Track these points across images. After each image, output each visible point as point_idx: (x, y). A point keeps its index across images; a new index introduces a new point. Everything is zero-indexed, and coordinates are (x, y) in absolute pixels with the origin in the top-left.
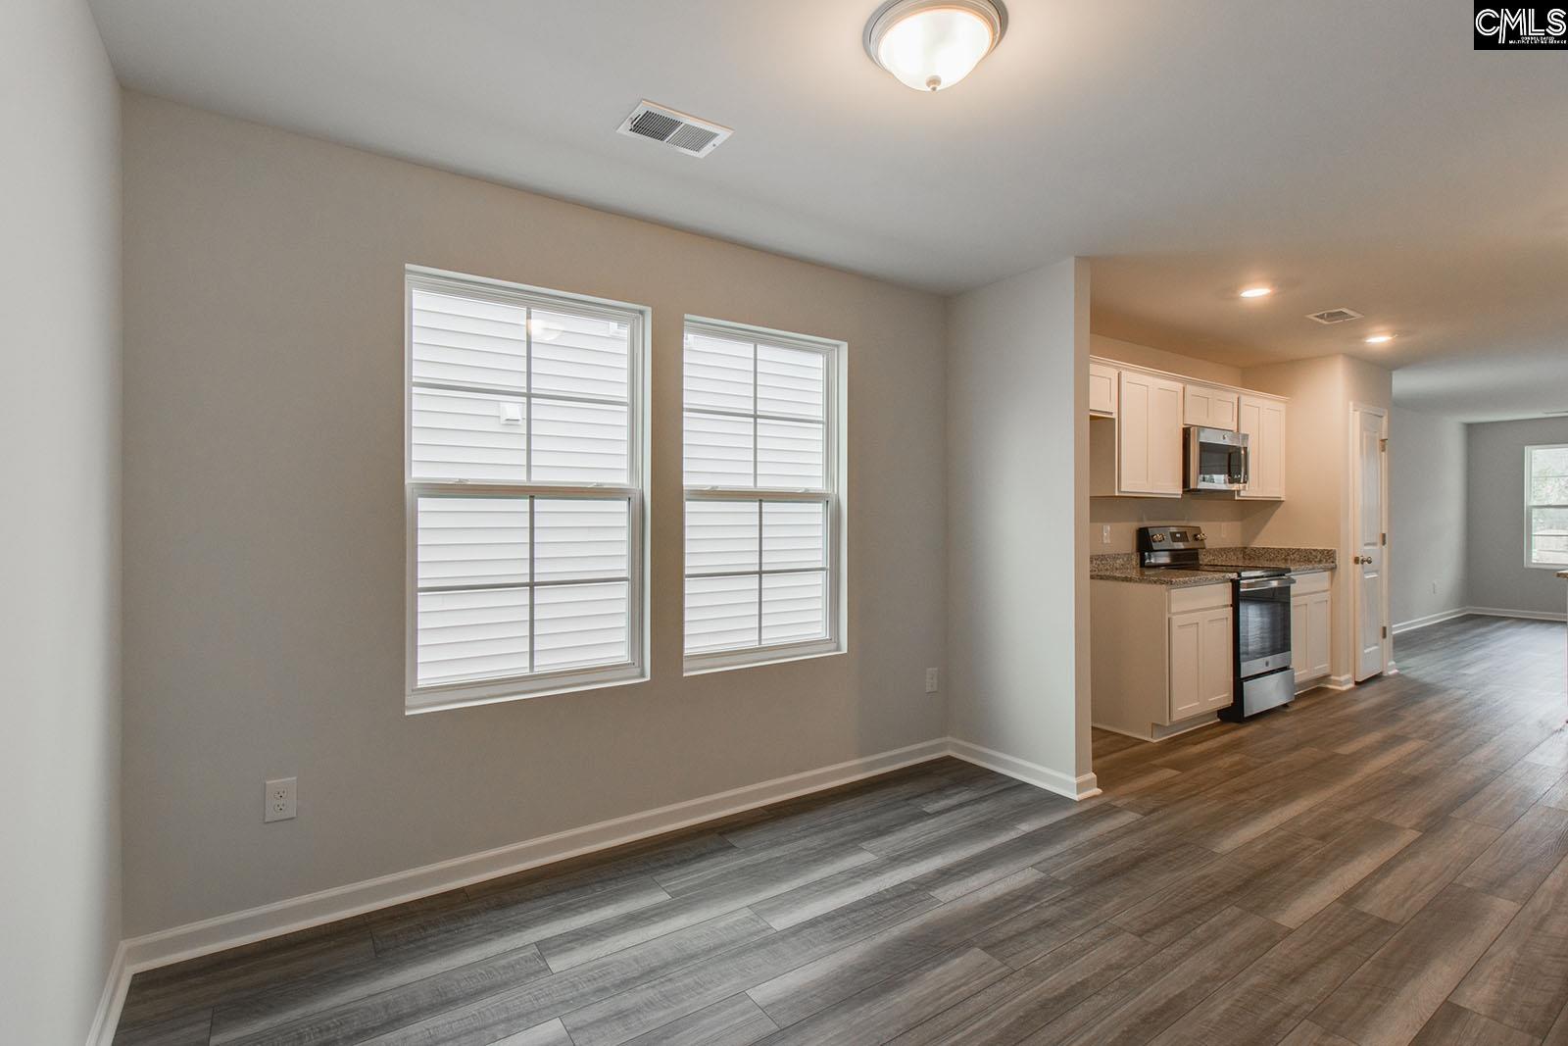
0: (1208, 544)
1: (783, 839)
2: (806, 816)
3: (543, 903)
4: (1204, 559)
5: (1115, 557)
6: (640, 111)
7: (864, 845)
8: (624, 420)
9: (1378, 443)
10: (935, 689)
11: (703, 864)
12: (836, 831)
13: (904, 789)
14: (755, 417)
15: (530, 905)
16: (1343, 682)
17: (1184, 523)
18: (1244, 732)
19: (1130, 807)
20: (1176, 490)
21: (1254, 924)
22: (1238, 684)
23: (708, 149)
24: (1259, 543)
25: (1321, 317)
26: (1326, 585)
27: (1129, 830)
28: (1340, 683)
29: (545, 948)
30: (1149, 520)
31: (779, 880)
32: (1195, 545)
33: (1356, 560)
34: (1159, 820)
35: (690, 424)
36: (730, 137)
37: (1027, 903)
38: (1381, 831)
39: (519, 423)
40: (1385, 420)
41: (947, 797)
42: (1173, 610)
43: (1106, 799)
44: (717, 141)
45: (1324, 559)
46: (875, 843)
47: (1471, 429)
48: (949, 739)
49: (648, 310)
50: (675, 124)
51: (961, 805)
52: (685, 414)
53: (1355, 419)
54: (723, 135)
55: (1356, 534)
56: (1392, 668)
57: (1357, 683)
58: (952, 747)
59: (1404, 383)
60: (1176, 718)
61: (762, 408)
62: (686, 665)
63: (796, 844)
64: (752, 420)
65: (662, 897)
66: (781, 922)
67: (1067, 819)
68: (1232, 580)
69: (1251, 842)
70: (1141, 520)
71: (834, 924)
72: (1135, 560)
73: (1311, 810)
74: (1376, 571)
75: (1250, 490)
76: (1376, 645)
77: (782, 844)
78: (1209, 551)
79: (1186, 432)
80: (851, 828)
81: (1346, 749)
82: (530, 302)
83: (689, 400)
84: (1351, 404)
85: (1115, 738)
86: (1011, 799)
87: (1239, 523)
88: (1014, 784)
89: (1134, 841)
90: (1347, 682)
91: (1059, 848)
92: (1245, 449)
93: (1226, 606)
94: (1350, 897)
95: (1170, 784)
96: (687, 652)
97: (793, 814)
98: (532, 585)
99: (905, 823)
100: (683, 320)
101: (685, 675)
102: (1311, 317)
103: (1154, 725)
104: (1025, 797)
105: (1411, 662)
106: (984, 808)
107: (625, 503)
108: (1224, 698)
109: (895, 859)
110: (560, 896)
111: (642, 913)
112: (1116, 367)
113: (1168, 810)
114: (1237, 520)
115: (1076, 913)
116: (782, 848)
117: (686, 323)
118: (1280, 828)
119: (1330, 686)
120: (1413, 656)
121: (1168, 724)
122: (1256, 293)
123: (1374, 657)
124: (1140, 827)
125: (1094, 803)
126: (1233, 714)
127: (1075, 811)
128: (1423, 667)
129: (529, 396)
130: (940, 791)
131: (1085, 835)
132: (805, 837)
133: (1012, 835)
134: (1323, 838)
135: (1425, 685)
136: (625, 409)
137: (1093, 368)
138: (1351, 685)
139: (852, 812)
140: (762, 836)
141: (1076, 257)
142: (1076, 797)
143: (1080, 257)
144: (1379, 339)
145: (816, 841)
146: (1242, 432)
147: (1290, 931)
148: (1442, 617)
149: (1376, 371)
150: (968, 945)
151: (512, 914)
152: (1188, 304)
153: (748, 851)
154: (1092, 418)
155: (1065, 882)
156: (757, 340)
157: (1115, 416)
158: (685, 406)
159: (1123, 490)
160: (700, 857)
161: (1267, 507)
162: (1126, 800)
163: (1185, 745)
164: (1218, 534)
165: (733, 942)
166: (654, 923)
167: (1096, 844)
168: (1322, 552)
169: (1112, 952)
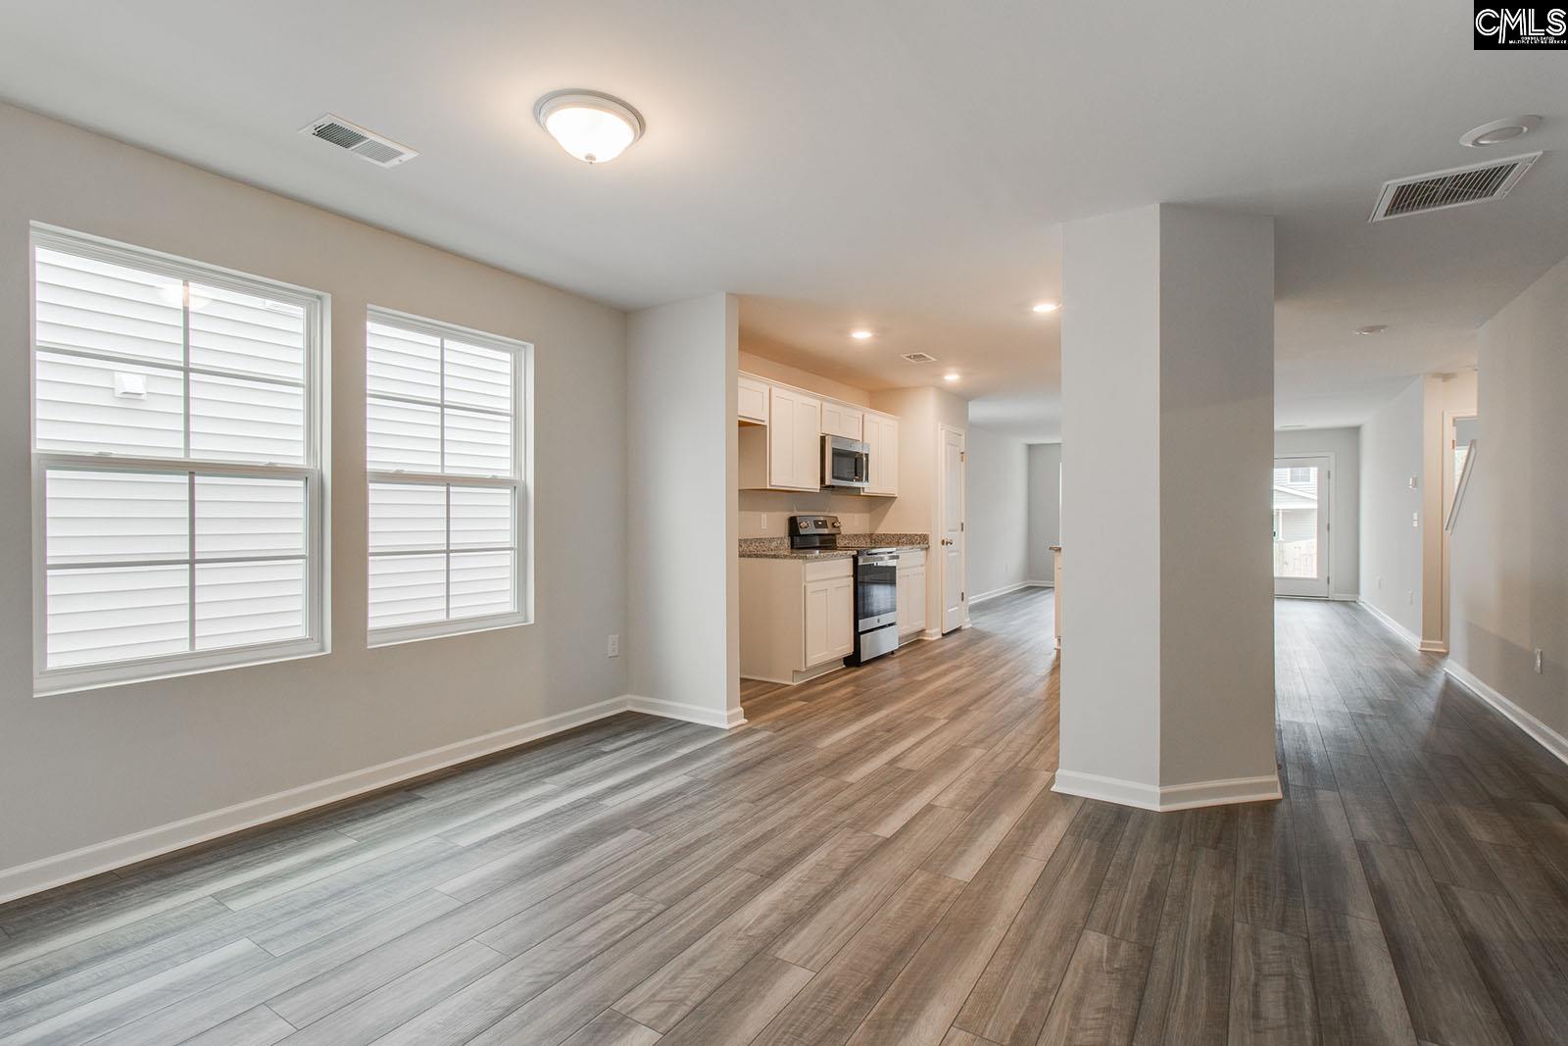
0: (844, 531)
1: (470, 786)
2: (494, 767)
3: (214, 866)
4: (840, 543)
5: (771, 540)
6: (326, 121)
7: (546, 780)
8: (300, 404)
9: (959, 457)
10: (616, 653)
11: (392, 813)
12: (521, 775)
13: (585, 738)
14: (442, 406)
15: (201, 870)
16: (933, 635)
17: (826, 514)
18: (860, 672)
19: (765, 729)
20: (816, 486)
21: (831, 784)
22: (857, 635)
23: (395, 162)
24: (881, 530)
25: (910, 357)
26: (922, 560)
27: (761, 743)
28: (931, 635)
29: (220, 898)
30: (798, 510)
31: (466, 814)
32: (834, 531)
33: (943, 542)
34: (782, 736)
35: (374, 411)
36: (415, 158)
37: (677, 796)
38: (924, 721)
39: (143, 397)
40: (963, 438)
41: (623, 739)
42: (808, 579)
43: (749, 726)
44: (402, 158)
45: (921, 541)
46: (556, 778)
47: (1030, 447)
48: (629, 696)
49: (328, 298)
50: (361, 138)
51: (635, 743)
52: (369, 400)
53: (942, 435)
54: (409, 155)
55: (942, 522)
56: (968, 622)
57: (943, 635)
58: (630, 703)
59: (978, 411)
60: (809, 665)
61: (449, 398)
62: (369, 639)
63: (483, 788)
64: (438, 410)
65: (351, 842)
66: (465, 841)
67: (718, 741)
68: (853, 556)
69: (844, 739)
70: (792, 511)
71: (515, 834)
72: (787, 542)
73: (887, 716)
74: (957, 551)
75: (869, 487)
76: (957, 605)
77: (470, 789)
78: (844, 536)
79: (823, 439)
80: (534, 770)
81: (921, 678)
82: (188, 276)
83: (371, 386)
84: (939, 425)
85: (765, 685)
86: (677, 734)
87: (868, 515)
88: (680, 724)
89: (764, 749)
90: (936, 634)
91: (707, 760)
92: (867, 455)
93: (848, 576)
94: (895, 760)
95: (799, 710)
96: (372, 625)
97: (481, 768)
98: (192, 562)
99: (584, 761)
100: (366, 309)
101: (369, 647)
102: (904, 356)
103: (795, 671)
104: (687, 731)
105: (982, 619)
106: (653, 743)
107: (301, 484)
108: (847, 649)
109: (572, 786)
110: (234, 859)
111: (329, 856)
112: (768, 384)
113: (792, 728)
114: (866, 512)
115: (711, 797)
116: (469, 792)
117: (368, 312)
118: (864, 728)
119: (926, 638)
120: (984, 615)
121: (804, 670)
122: (862, 335)
123: (955, 615)
124: (771, 739)
125: (742, 728)
126: (853, 661)
127: (724, 736)
128: (986, 623)
129: (187, 370)
130: (617, 736)
131: (727, 751)
132: (491, 782)
133: (673, 756)
134: (889, 731)
135: (984, 633)
136: (300, 391)
137: (742, 382)
138: (940, 636)
139: (537, 759)
140: (452, 786)
141: (727, 294)
142: (726, 726)
143: (731, 294)
144: (952, 377)
145: (503, 783)
146: (866, 441)
147: (852, 784)
148: (1010, 589)
149: (958, 401)
150: (627, 828)
151: (179, 880)
152: (813, 337)
153: (435, 799)
154: (742, 424)
155: (707, 781)
156: (443, 334)
157: (767, 423)
158: (368, 392)
159: (773, 484)
160: (388, 809)
161: (885, 500)
162: (763, 725)
163: (816, 684)
164: (851, 523)
165: (422, 860)
166: (341, 861)
167: (734, 755)
168: (920, 536)
169: (734, 814)
